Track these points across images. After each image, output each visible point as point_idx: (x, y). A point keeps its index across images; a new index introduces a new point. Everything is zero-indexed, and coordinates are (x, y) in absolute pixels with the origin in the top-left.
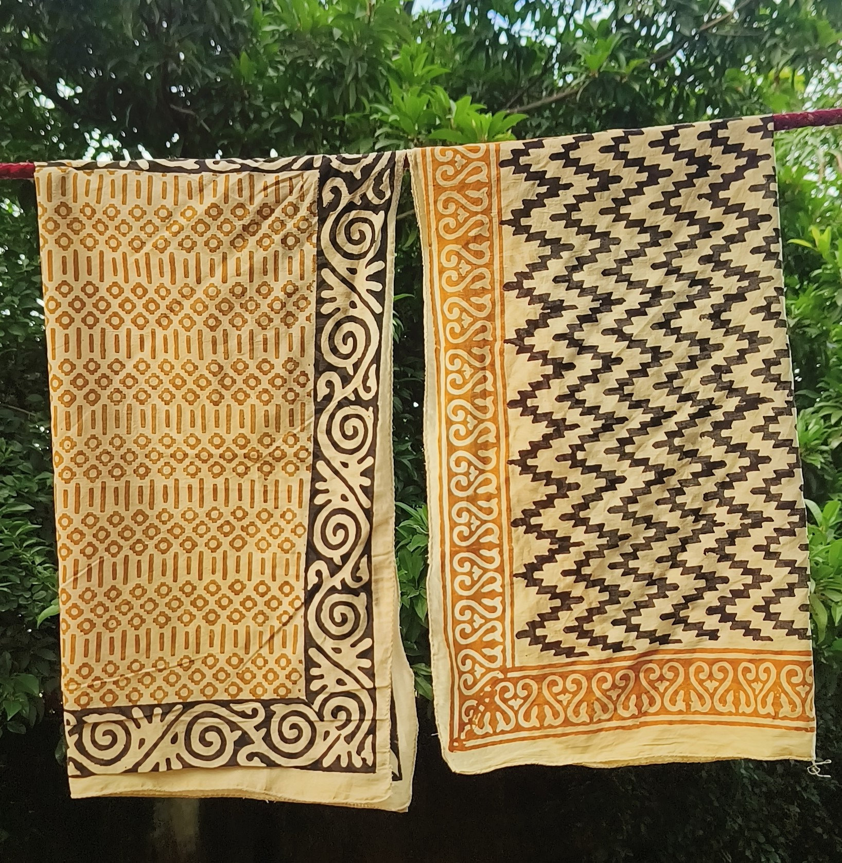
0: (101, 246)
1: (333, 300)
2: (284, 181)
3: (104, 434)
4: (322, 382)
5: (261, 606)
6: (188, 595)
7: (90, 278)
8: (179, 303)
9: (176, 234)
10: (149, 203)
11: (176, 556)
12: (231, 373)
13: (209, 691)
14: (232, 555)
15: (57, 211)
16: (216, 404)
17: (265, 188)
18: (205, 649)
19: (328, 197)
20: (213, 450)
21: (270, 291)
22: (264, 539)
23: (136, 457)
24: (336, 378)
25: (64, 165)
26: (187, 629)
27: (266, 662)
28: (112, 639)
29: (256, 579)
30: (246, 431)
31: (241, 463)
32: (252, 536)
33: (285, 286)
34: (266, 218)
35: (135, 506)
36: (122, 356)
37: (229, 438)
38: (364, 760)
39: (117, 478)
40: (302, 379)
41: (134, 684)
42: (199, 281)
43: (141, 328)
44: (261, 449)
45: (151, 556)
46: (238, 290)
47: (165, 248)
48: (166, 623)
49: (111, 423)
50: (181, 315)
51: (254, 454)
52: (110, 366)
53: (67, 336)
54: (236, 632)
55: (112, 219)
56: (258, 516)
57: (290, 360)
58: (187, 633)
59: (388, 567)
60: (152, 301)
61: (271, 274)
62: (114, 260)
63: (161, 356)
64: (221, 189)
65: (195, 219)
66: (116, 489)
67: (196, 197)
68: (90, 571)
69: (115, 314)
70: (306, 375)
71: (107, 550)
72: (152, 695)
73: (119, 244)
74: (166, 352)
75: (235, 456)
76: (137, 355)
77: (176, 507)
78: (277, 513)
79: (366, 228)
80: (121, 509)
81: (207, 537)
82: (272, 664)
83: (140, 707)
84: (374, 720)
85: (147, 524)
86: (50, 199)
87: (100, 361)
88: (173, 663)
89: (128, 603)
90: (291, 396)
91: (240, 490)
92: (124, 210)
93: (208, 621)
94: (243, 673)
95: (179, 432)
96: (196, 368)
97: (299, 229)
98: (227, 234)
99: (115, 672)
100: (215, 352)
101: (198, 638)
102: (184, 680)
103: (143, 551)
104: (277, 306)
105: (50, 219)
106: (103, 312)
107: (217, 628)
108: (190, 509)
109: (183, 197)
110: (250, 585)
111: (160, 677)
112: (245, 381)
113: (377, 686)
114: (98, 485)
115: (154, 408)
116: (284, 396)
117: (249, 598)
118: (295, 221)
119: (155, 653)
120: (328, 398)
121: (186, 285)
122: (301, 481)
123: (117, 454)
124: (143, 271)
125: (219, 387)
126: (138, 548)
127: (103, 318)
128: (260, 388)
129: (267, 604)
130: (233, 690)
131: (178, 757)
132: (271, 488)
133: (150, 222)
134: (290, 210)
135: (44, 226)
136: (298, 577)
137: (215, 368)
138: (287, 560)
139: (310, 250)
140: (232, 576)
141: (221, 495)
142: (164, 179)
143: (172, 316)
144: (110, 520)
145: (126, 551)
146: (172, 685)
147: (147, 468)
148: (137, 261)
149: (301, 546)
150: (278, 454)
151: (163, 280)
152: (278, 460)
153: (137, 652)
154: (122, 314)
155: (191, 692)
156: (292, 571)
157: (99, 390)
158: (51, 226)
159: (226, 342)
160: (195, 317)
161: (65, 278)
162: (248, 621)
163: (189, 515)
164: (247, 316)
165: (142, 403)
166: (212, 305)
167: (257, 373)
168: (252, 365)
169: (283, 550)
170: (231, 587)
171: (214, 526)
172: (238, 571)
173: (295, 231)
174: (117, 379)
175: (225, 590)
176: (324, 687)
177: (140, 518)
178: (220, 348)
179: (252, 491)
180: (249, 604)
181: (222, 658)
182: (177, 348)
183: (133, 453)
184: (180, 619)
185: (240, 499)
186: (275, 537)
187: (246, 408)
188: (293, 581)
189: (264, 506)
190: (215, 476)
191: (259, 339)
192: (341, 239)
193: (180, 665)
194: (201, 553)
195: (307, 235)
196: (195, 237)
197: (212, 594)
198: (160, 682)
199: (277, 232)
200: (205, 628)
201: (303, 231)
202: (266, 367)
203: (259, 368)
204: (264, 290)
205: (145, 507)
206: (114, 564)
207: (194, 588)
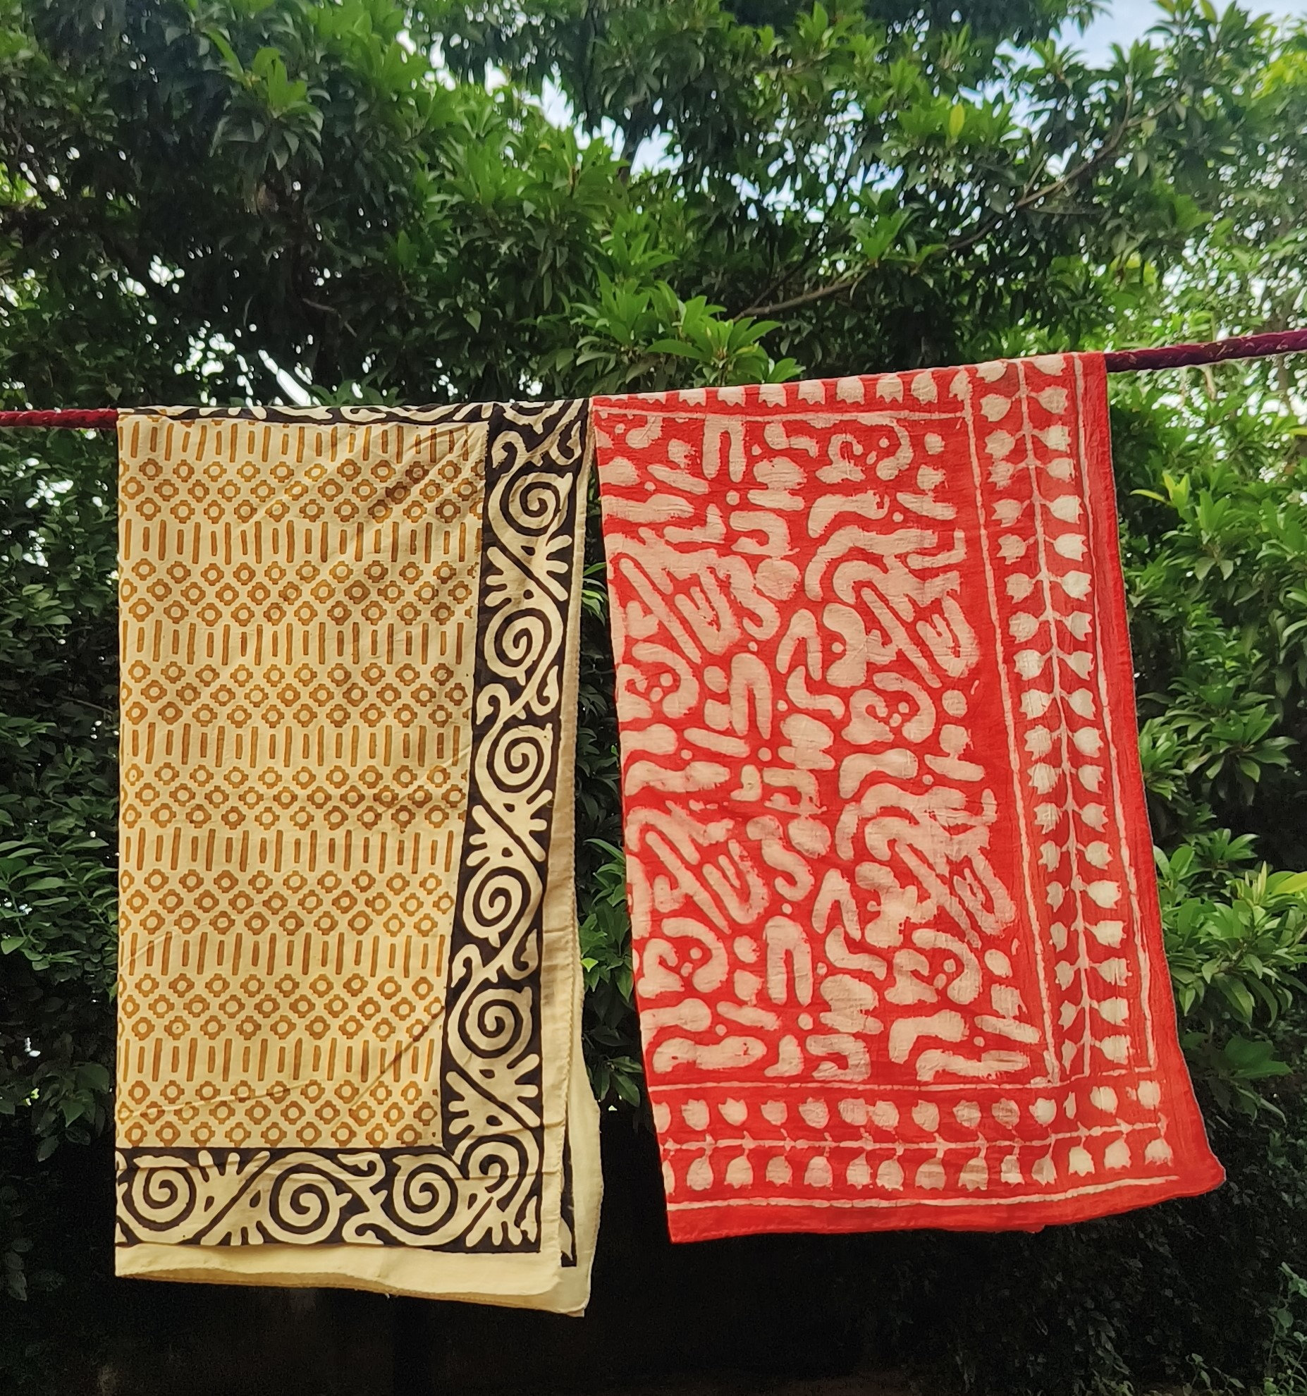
0: (199, 517)
1: (502, 587)
2: (442, 434)
3: (184, 763)
4: (483, 699)
5: (386, 1013)
6: (286, 995)
7: (180, 558)
8: (297, 589)
9: (296, 498)
10: (265, 459)
11: (273, 939)
12: (362, 683)
13: (309, 1134)
14: (351, 939)
15: (142, 469)
16: (338, 724)
17: (418, 443)
18: (307, 1074)
19: (498, 455)
20: (331, 789)
21: (419, 574)
22: (395, 916)
23: (226, 798)
24: (501, 692)
25: (155, 412)
26: (283, 1043)
27: (389, 1093)
28: (176, 1051)
29: (382, 973)
30: (377, 763)
31: (370, 809)
32: (379, 913)
33: (439, 569)
34: (416, 481)
35: (219, 867)
36: (216, 661)
37: (354, 773)
38: (524, 1233)
39: (198, 825)
40: (457, 695)
41: (204, 1116)
42: (324, 559)
43: (243, 623)
44: (397, 788)
45: (239, 937)
46: (376, 571)
47: (282, 515)
48: (254, 1033)
49: (194, 749)
50: (298, 603)
51: (387, 796)
52: (198, 675)
53: (141, 630)
54: (350, 1049)
55: (214, 479)
56: (389, 884)
57: (442, 666)
58: (282, 1050)
59: (565, 949)
60: (260, 586)
61: (421, 553)
62: (213, 535)
63: (268, 660)
64: (360, 443)
65: (324, 479)
66: (195, 840)
67: (327, 453)
68: (150, 950)
69: (211, 606)
70: (463, 689)
71: (178, 923)
72: (228, 1135)
73: (222, 512)
74: (275, 654)
75: (362, 798)
76: (236, 661)
77: (277, 869)
78: (415, 880)
79: (548, 496)
80: (200, 867)
81: (317, 913)
82: (396, 1097)
83: (211, 1150)
84: (539, 1174)
85: (235, 891)
86: (134, 454)
87: (185, 667)
88: (261, 1089)
89: (203, 1000)
90: (441, 716)
91: (366, 847)
92: (232, 469)
93: (313, 1034)
94: (360, 1108)
95: (287, 765)
96: (314, 675)
97: (460, 495)
98: (364, 499)
99: (177, 1098)
100: (340, 653)
101: (298, 1057)
102: (275, 1116)
103: (228, 928)
104: (427, 594)
105: (132, 479)
106: (194, 603)
107: (325, 1044)
108: (295, 873)
109: (309, 452)
110: (373, 983)
111: (241, 1109)
112: (380, 694)
113: (545, 1122)
114: (170, 830)
115: (255, 732)
116: (432, 716)
117: (370, 1001)
118: (455, 485)
119: (236, 1076)
120: (491, 720)
121: (307, 563)
122: (451, 835)
123: (200, 793)
124: (251, 547)
125: (344, 702)
126: (222, 924)
127: (193, 610)
128: (399, 703)
129: (394, 1010)
130: (343, 1134)
131: (260, 1227)
132: (409, 845)
133: (264, 482)
134: (449, 471)
135: (124, 488)
136: (439, 970)
137: (339, 675)
138: (426, 946)
139: (473, 523)
140: (349, 969)
141: (340, 854)
142: (286, 431)
143: (285, 606)
144: (183, 881)
145: (204, 926)
146: (257, 1122)
147: (239, 813)
148: (243, 534)
149: (445, 925)
150: (420, 796)
151: (277, 558)
152: (420, 805)
153: (211, 1070)
154: (220, 605)
155: (283, 1134)
156: (432, 961)
157: (181, 705)
158: (132, 488)
159: (356, 639)
160: (317, 605)
161: (145, 555)
162: (367, 1034)
163: (295, 882)
164: (386, 605)
165: (239, 725)
166: (340, 589)
167: (396, 683)
168: (390, 671)
169: (420, 931)
170: (347, 985)
171: (328, 899)
172: (357, 962)
173: (454, 497)
174: (206, 693)
175: (338, 989)
176: (470, 1129)
177: (226, 883)
178: (348, 648)
179: (383, 848)
180: (370, 1009)
181: (330, 1087)
182: (289, 650)
183: (223, 792)
184: (274, 1028)
185: (366, 861)
186: (411, 914)
187: (379, 730)
188: (432, 977)
189: (399, 869)
190: (333, 827)
191: (400, 637)
192: (515, 508)
193: (270, 1094)
194: (308, 936)
195: (469, 503)
196: (323, 502)
197: (321, 995)
198: (240, 1116)
199: (430, 499)
200: (309, 1044)
201: (465, 498)
202: (408, 675)
203: (399, 675)
204: (411, 573)
205: (234, 868)
206: (186, 944)
207: (296, 985)
